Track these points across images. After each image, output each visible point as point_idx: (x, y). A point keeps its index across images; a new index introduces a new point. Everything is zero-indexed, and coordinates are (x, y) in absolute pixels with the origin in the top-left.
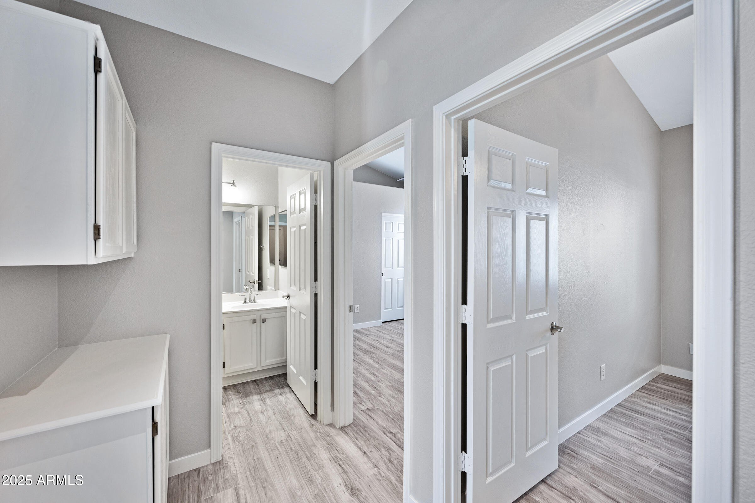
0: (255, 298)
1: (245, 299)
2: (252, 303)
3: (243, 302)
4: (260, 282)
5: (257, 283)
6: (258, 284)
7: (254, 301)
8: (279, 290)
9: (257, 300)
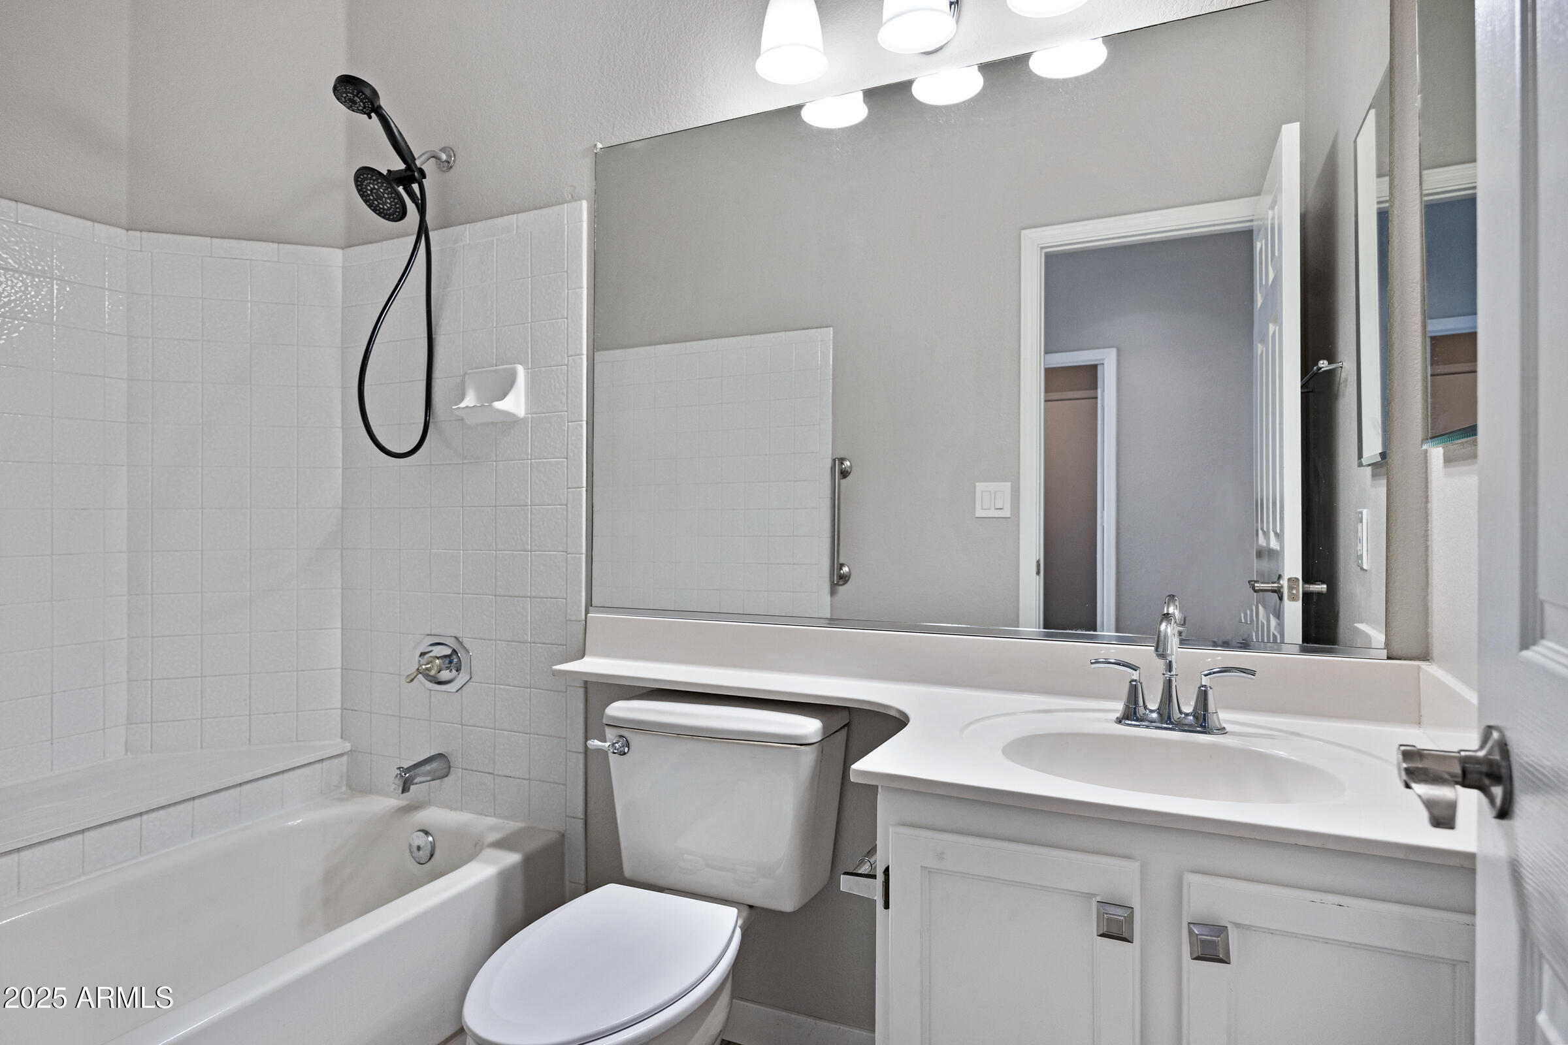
0: (1203, 696)
1: (1134, 691)
2: (1180, 726)
3: (1119, 707)
4: (1319, 594)
5: (1293, 598)
6: (1299, 604)
7: (1202, 721)
8: (1425, 657)
9: (1223, 716)
